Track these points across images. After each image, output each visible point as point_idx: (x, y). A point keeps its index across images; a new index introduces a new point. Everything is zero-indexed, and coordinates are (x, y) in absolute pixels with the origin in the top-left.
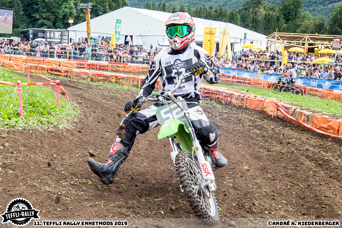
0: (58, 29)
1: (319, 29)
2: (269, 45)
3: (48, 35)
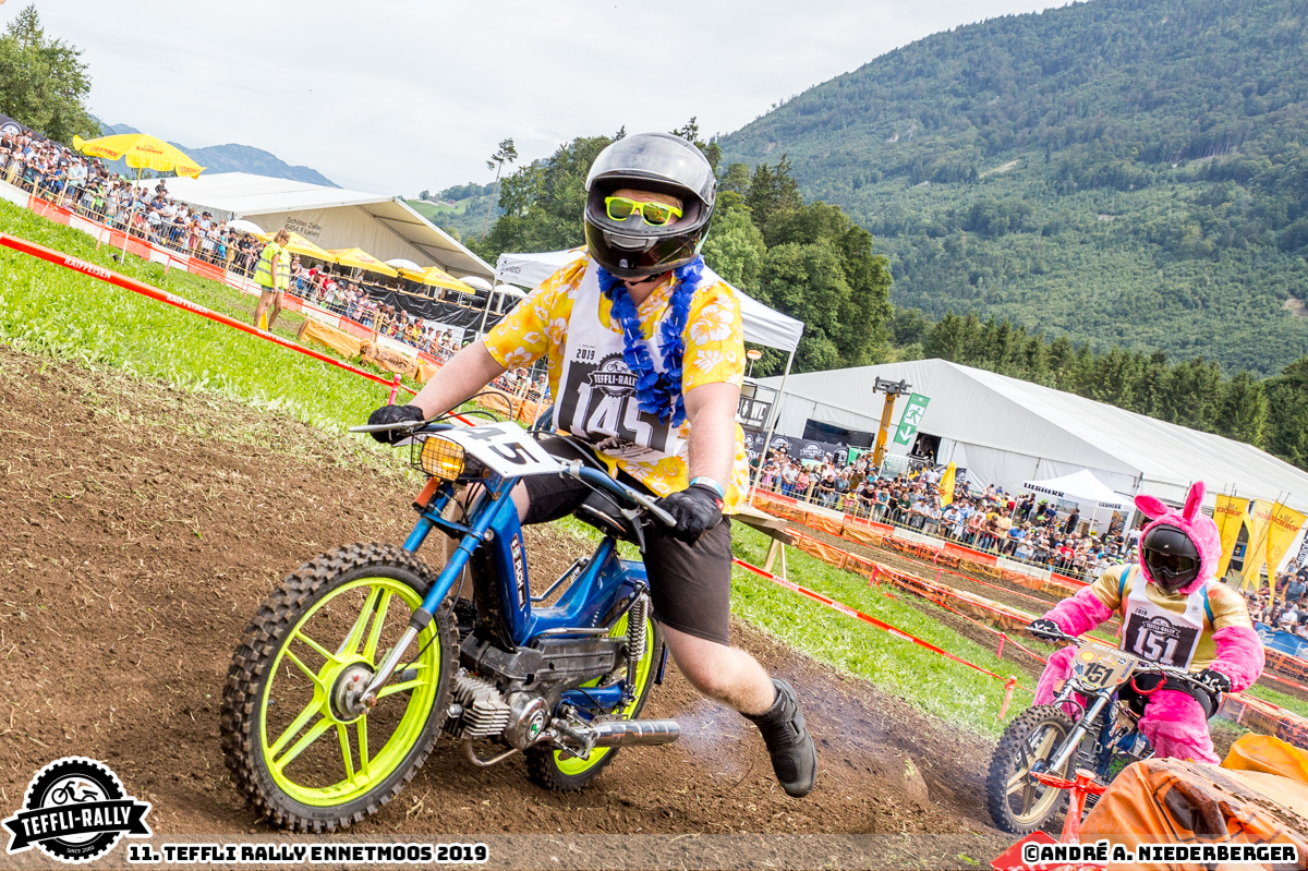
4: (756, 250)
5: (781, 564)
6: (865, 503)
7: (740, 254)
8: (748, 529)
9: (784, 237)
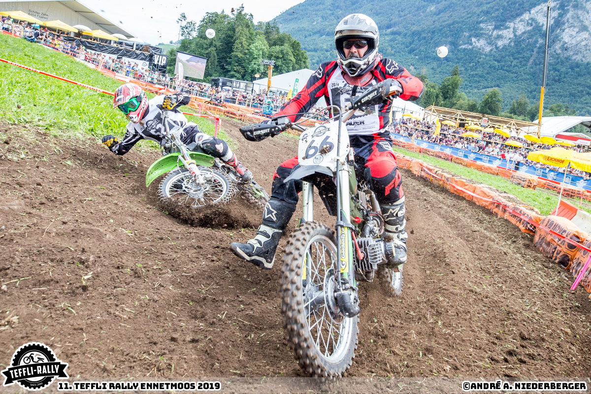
0: (246, 81)
1: (472, 108)
2: (426, 116)
3: (234, 84)
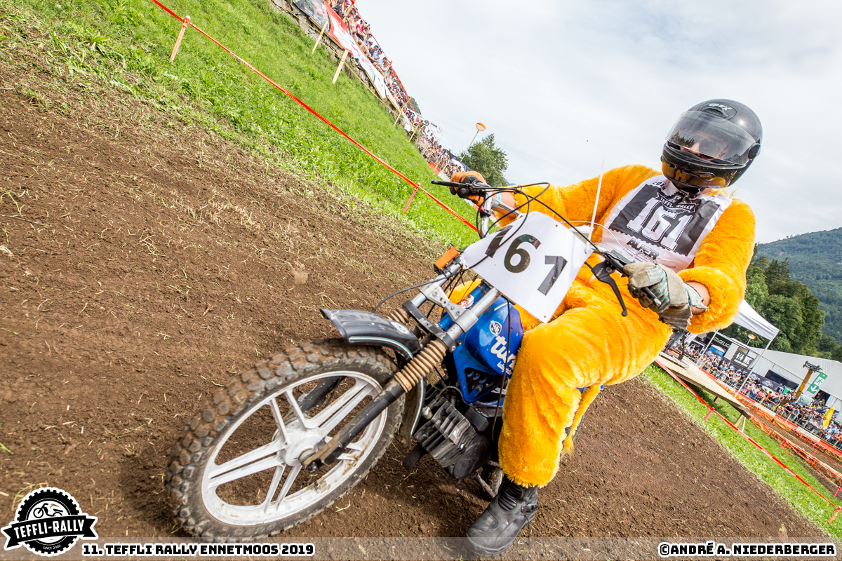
4: (764, 294)
5: (742, 426)
6: (787, 412)
7: (756, 294)
8: (731, 407)
9: (778, 292)
